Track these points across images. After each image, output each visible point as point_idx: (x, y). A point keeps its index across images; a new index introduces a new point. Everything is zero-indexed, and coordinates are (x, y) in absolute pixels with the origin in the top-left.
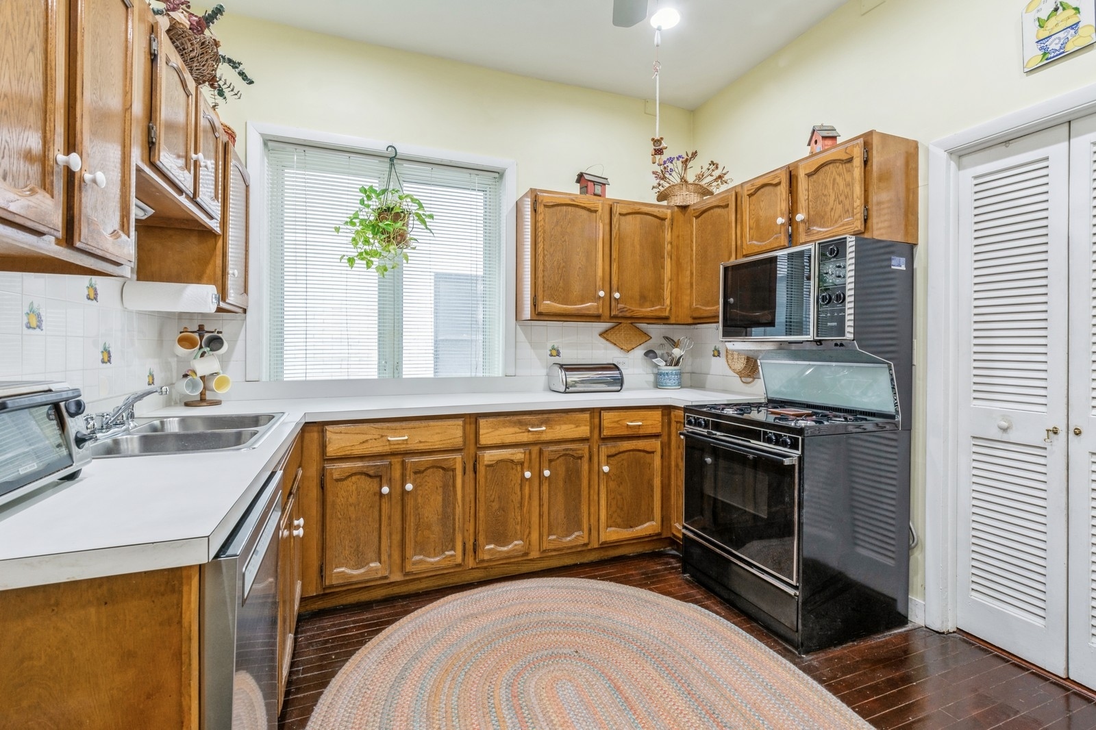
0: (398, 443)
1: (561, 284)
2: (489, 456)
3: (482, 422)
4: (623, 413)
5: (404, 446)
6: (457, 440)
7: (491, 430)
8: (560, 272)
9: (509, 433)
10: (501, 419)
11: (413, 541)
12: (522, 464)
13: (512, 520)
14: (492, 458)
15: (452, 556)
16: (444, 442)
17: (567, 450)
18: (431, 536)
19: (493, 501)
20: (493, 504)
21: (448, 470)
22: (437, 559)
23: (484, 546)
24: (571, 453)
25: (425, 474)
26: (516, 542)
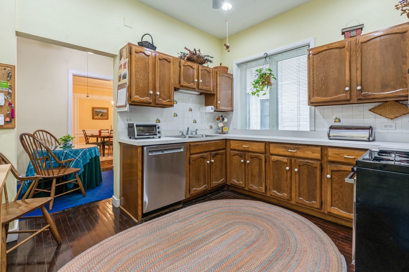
0: (246, 148)
1: (323, 88)
2: (274, 158)
3: (271, 145)
4: (342, 150)
5: (247, 149)
6: (262, 150)
7: (274, 148)
8: (322, 82)
9: (281, 151)
10: (278, 145)
11: (250, 179)
12: (287, 164)
13: (283, 185)
14: (274, 159)
15: (261, 189)
16: (259, 150)
17: (308, 162)
18: (256, 180)
19: (276, 175)
20: (276, 176)
21: (260, 160)
22: (257, 188)
23: (272, 190)
24: (310, 164)
25: (254, 159)
26: (285, 194)
